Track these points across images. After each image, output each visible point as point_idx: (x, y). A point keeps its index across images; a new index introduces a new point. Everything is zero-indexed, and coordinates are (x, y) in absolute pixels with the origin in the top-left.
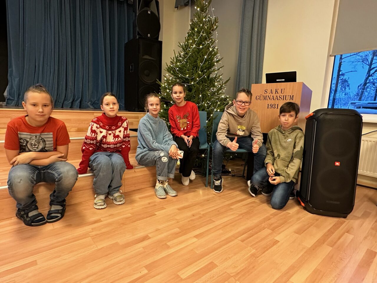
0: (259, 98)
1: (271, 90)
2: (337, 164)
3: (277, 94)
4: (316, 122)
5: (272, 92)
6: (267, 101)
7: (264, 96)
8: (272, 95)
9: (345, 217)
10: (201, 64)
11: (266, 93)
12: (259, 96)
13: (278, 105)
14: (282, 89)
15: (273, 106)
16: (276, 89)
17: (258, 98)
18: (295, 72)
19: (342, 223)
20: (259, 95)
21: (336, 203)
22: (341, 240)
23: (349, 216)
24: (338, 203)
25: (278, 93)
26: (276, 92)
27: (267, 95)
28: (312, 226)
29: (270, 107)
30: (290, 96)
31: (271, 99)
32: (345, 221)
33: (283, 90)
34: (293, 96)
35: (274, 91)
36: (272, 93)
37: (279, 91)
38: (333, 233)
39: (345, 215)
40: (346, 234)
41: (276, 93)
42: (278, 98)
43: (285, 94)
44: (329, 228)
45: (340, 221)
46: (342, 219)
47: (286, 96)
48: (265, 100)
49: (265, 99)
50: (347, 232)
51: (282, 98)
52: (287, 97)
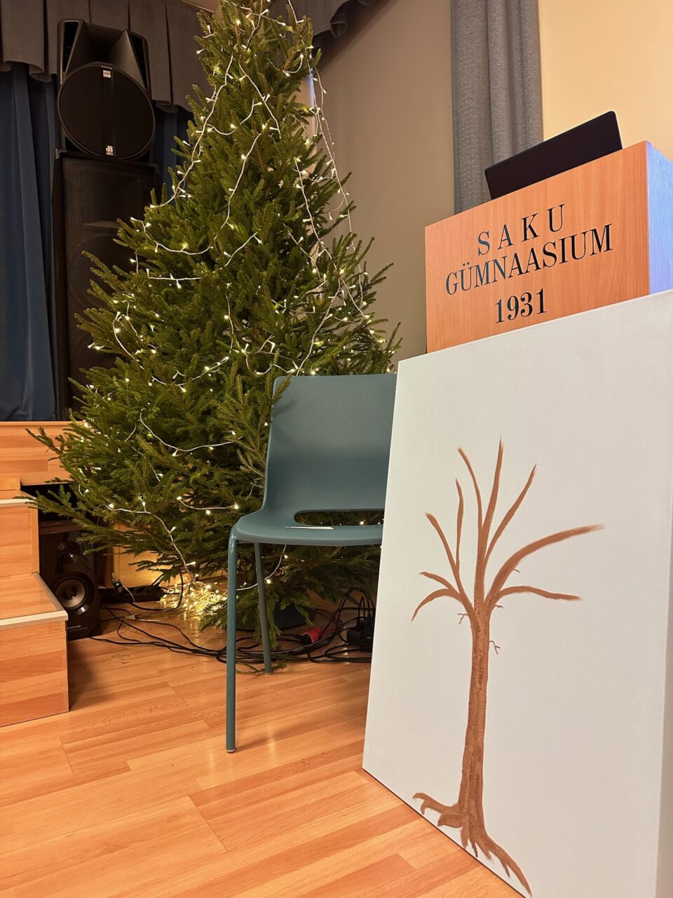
0: (459, 286)
3: (531, 243)
5: (508, 239)
6: (492, 285)
7: (478, 266)
8: (510, 252)
11: (483, 248)
12: (459, 275)
13: (541, 293)
15: (521, 305)
16: (525, 219)
17: (456, 285)
20: (457, 269)
25: (535, 236)
26: (529, 231)
27: (490, 257)
29: (510, 313)
30: (595, 231)
31: (507, 275)
33: (556, 213)
34: (607, 227)
35: (517, 231)
36: (510, 244)
37: (540, 224)
41: (526, 239)
42: (540, 257)
47: (573, 237)
48: (483, 287)
49: (485, 281)
51: (558, 252)
52: (579, 240)
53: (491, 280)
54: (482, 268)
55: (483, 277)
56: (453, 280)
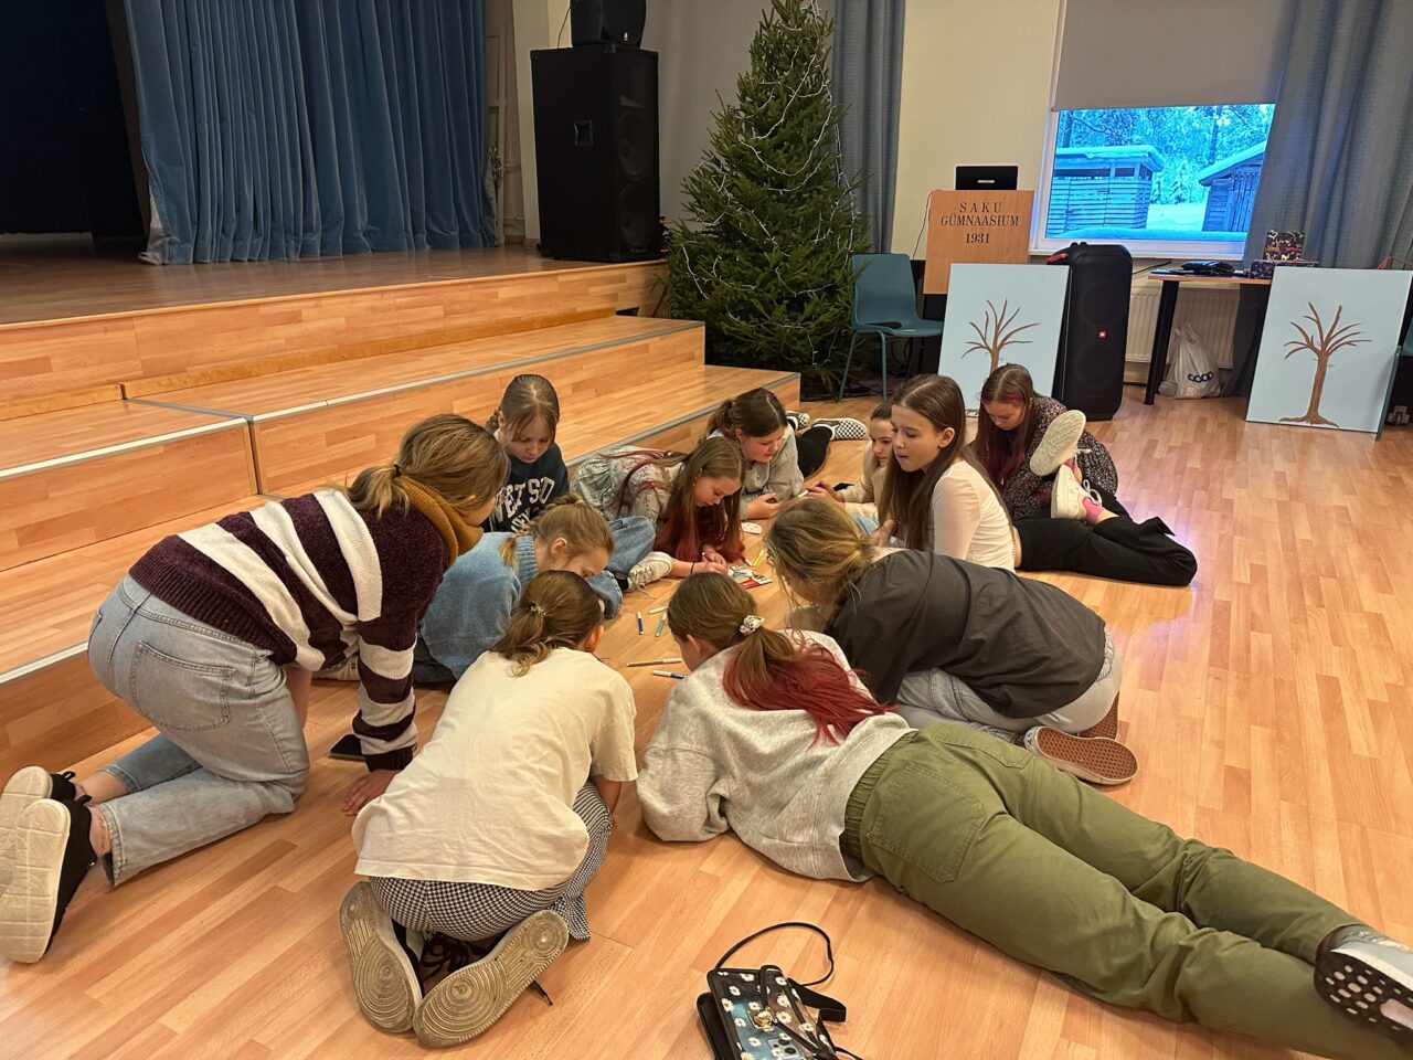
0: (948, 222)
1: (974, 204)
2: (1102, 334)
3: (986, 214)
5: (975, 209)
6: (965, 226)
7: (959, 216)
8: (976, 215)
11: (963, 210)
12: (949, 217)
13: (988, 235)
14: (994, 204)
15: (978, 239)
16: (984, 203)
18: (1016, 168)
25: (988, 211)
26: (985, 209)
27: (966, 214)
29: (972, 240)
30: (1012, 217)
31: (973, 224)
33: (998, 205)
34: (1017, 217)
35: (980, 208)
36: (976, 212)
37: (991, 207)
41: (983, 212)
42: (989, 221)
43: (1001, 214)
47: (1003, 217)
48: (961, 226)
51: (997, 221)
52: (1006, 219)
53: (965, 223)
54: (961, 218)
55: (961, 221)
56: (945, 219)
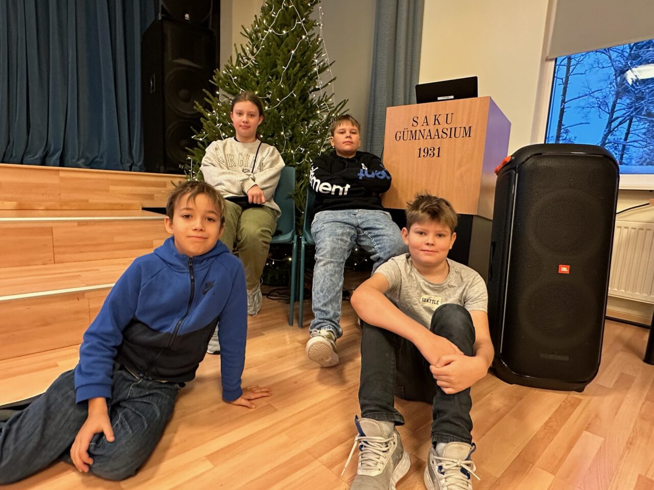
0: (402, 138)
1: (426, 117)
2: (564, 269)
3: (437, 126)
4: (517, 174)
5: (427, 122)
6: (417, 141)
7: (411, 131)
8: (427, 128)
9: (580, 390)
10: (283, 67)
11: (415, 124)
12: (402, 133)
13: (439, 149)
14: (447, 115)
15: (429, 153)
16: (435, 116)
17: (400, 137)
18: (475, 79)
19: (575, 405)
20: (402, 130)
21: (560, 358)
22: (576, 450)
23: (589, 387)
24: (566, 358)
25: (439, 124)
26: (437, 121)
27: (418, 128)
28: (507, 416)
29: (424, 154)
30: (465, 128)
31: (425, 138)
32: (580, 400)
33: (449, 116)
34: (470, 127)
35: (431, 120)
36: (427, 125)
37: (442, 119)
38: (555, 432)
39: (580, 385)
40: (586, 433)
41: (435, 124)
42: (440, 133)
43: (453, 126)
44: (546, 418)
45: (569, 399)
46: (575, 395)
47: (455, 128)
48: (413, 141)
49: (414, 138)
50: (587, 429)
51: (448, 133)
52: (458, 130)
53: (417, 138)
54: (413, 132)
55: (414, 136)
56: (398, 135)
